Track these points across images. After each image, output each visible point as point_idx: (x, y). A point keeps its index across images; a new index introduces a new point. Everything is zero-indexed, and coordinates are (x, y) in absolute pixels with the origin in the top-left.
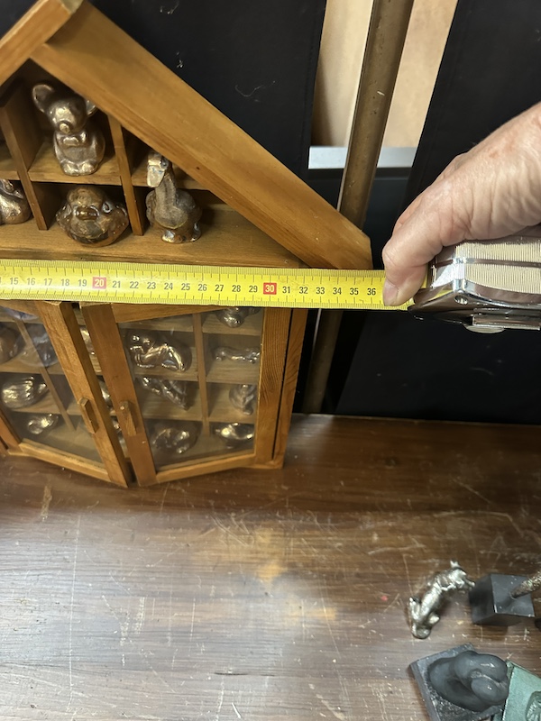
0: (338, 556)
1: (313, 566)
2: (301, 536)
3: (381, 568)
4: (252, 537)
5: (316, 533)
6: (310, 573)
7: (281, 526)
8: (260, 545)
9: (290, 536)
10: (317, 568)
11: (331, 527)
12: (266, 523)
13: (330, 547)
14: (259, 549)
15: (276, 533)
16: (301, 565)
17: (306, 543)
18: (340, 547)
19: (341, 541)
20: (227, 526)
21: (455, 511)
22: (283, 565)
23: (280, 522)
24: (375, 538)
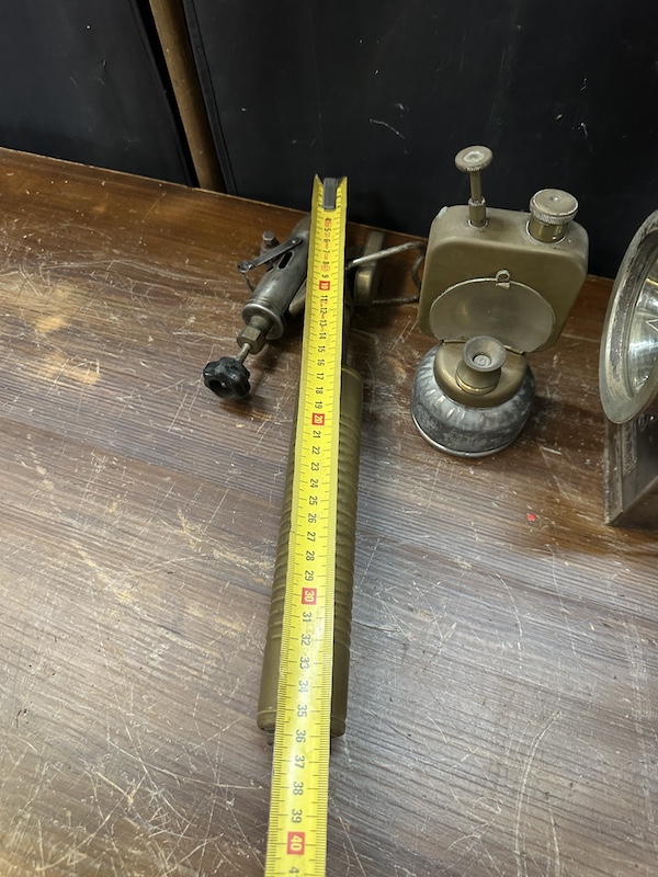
1: (101, 329)
2: (104, 299)
3: (179, 349)
4: (51, 289)
5: (125, 300)
6: (93, 335)
7: (89, 286)
8: (55, 297)
12: (75, 280)
15: (78, 291)
17: (106, 307)
19: (148, 314)
20: (30, 273)
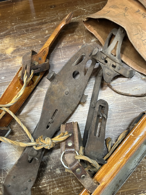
0: (33, 40)
9: (16, 38)
10: (26, 46)
11: (30, 32)
13: (31, 38)
14: (5, 45)
16: (20, 46)
18: (34, 38)
21: (76, 17)
22: (14, 47)
23: (12, 35)
24: (47, 32)
